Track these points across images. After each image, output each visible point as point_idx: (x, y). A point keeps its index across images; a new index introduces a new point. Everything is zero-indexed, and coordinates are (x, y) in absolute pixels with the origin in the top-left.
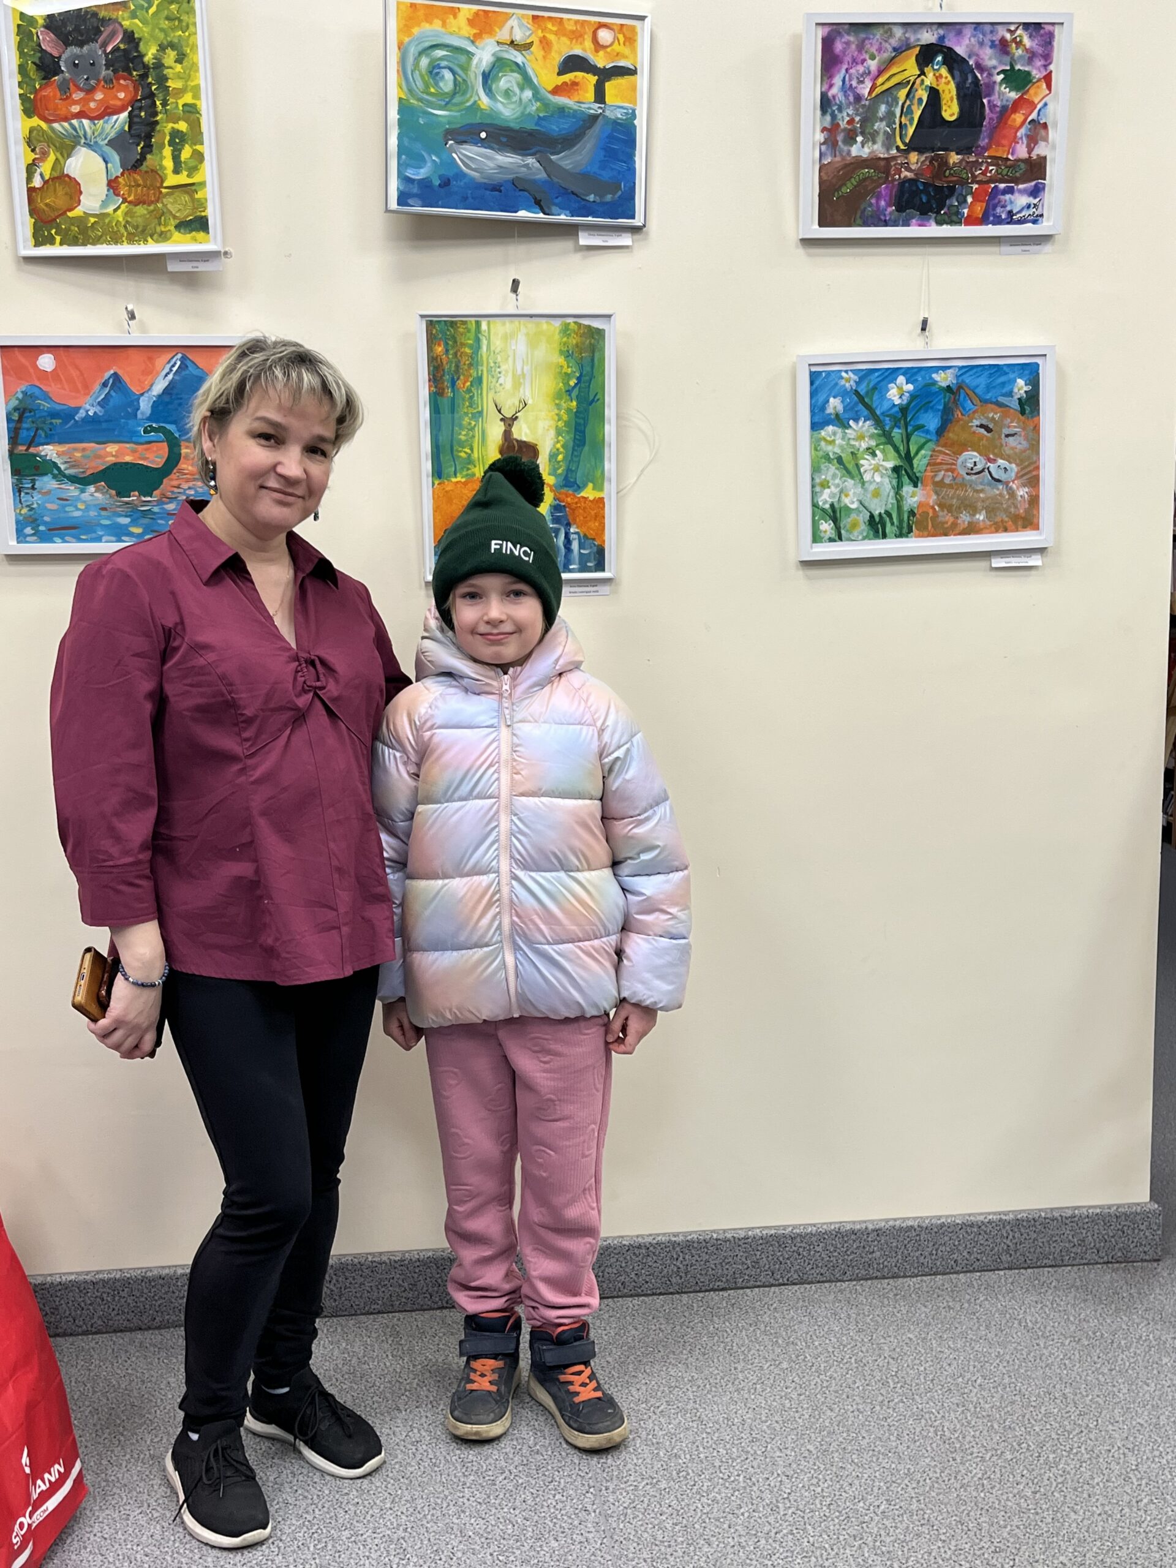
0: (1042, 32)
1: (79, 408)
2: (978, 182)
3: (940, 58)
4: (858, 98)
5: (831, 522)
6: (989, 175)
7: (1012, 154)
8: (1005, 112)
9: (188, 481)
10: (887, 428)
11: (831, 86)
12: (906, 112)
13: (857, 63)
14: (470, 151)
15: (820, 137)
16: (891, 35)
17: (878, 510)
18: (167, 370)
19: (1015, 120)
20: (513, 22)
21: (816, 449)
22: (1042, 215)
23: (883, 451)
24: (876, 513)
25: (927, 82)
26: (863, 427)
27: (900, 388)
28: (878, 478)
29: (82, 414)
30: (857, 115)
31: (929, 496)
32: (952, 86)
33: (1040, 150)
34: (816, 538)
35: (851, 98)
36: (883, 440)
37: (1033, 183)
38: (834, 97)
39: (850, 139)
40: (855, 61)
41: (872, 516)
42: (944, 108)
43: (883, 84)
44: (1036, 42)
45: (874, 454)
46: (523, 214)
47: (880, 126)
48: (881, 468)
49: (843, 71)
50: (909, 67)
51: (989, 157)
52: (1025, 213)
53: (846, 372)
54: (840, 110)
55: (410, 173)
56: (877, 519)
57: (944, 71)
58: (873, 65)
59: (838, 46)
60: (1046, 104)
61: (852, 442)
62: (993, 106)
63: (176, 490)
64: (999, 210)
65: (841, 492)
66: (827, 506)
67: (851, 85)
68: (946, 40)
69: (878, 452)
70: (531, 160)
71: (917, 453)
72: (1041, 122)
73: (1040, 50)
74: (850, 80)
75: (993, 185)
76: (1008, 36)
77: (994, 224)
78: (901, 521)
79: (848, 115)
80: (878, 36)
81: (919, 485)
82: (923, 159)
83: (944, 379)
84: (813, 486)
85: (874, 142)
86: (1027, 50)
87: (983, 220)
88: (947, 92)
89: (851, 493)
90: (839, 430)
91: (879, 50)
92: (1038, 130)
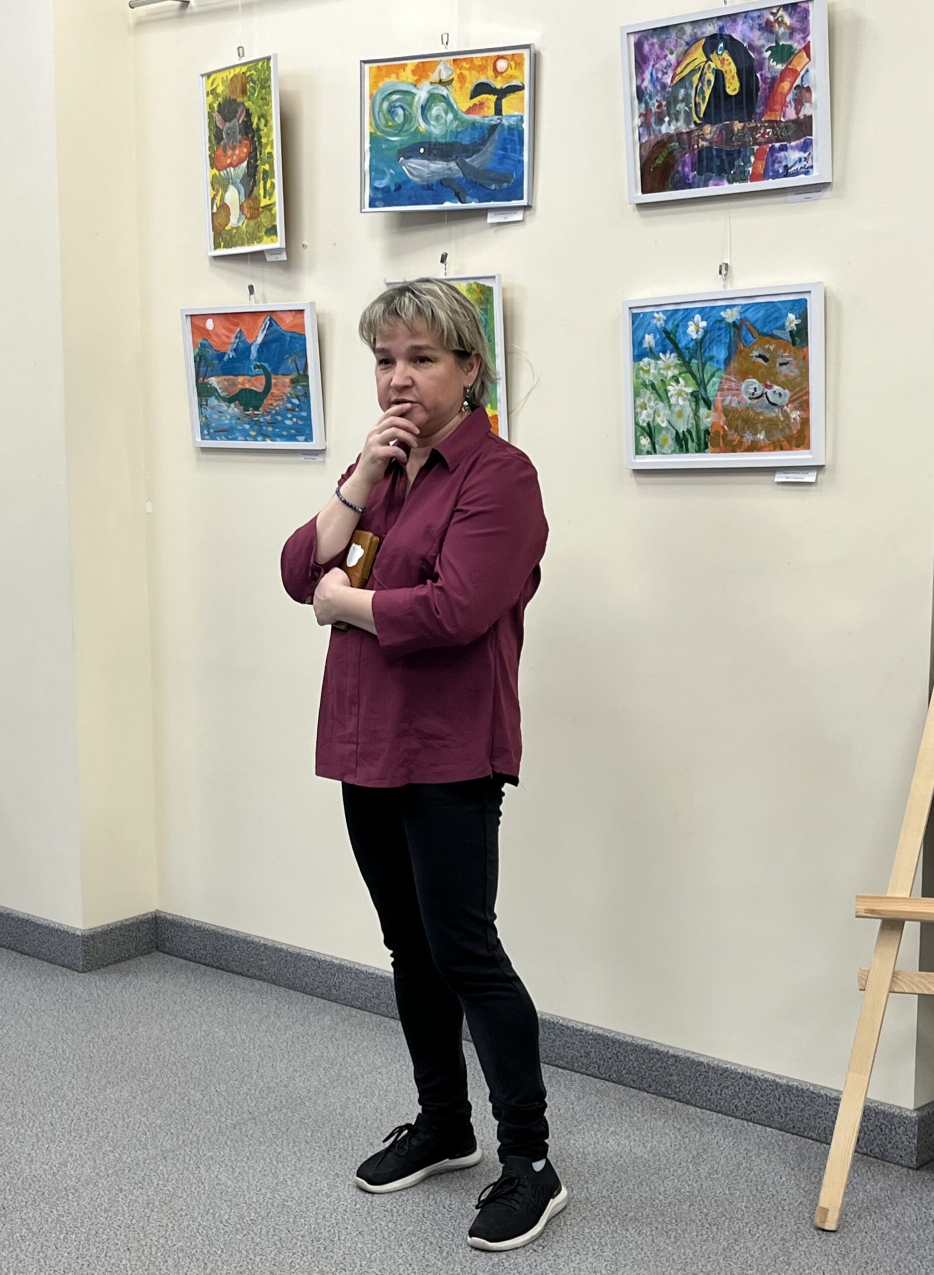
0: (799, 9)
1: (225, 353)
2: (759, 144)
3: (721, 45)
4: (664, 86)
5: (648, 438)
6: (767, 136)
7: (784, 117)
8: (774, 83)
9: (276, 401)
10: (687, 359)
11: (643, 80)
12: (700, 92)
13: (661, 59)
14: (414, 163)
15: (638, 121)
16: (684, 33)
17: (682, 428)
18: (263, 327)
19: (783, 88)
20: (441, 67)
21: (637, 378)
22: (812, 167)
23: (684, 378)
24: (680, 431)
25: (713, 65)
26: (671, 358)
27: (697, 325)
28: (681, 402)
29: (226, 357)
30: (664, 100)
31: (720, 418)
32: (733, 67)
33: (806, 110)
34: (638, 451)
35: (659, 88)
36: (684, 369)
37: (802, 140)
38: (646, 88)
39: (660, 121)
40: (658, 58)
41: (677, 433)
42: (728, 85)
43: (681, 72)
44: (795, 19)
45: (678, 382)
46: (448, 205)
47: (681, 106)
48: (683, 393)
49: (651, 67)
50: (698, 56)
51: (765, 122)
52: (798, 166)
53: (658, 312)
54: (651, 98)
55: (377, 184)
56: (681, 436)
57: (726, 55)
58: (672, 58)
59: (646, 48)
60: (807, 71)
61: (662, 372)
62: (764, 79)
63: (271, 407)
64: (776, 166)
65: (655, 412)
66: (645, 425)
67: (657, 77)
68: (725, 29)
69: (680, 379)
70: (453, 165)
71: (709, 381)
72: (805, 86)
73: (798, 25)
74: (657, 73)
75: (770, 145)
76: (772, 18)
77: (774, 178)
78: (699, 438)
79: (657, 101)
80: (674, 35)
81: (712, 408)
82: (714, 129)
83: (731, 316)
84: (635, 408)
85: (677, 120)
86: (788, 28)
87: (764, 176)
88: (728, 72)
89: (662, 414)
90: (652, 361)
91: (676, 46)
92: (803, 93)
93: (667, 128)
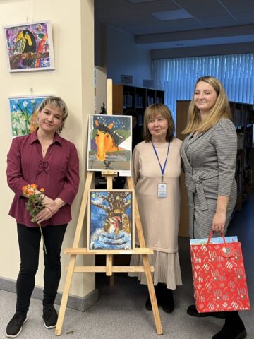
0: (44, 25)
2: (37, 58)
3: (27, 33)
4: (14, 43)
5: (15, 131)
7: (43, 52)
10: (23, 112)
11: (9, 41)
12: (23, 44)
15: (8, 51)
16: (18, 29)
19: (42, 45)
21: (12, 116)
22: (50, 65)
25: (25, 38)
26: (19, 111)
27: (25, 103)
28: (23, 123)
30: (14, 46)
31: (32, 127)
32: (30, 38)
33: (48, 51)
37: (47, 58)
39: (14, 51)
41: (22, 130)
42: (29, 43)
43: (18, 39)
45: (21, 117)
47: (18, 48)
48: (23, 120)
49: (11, 37)
50: (21, 35)
51: (38, 53)
52: (47, 65)
53: (16, 100)
54: (11, 45)
57: (28, 35)
58: (15, 35)
59: (9, 32)
60: (47, 40)
61: (18, 115)
62: (38, 42)
64: (42, 64)
66: (14, 128)
67: (12, 40)
68: (27, 29)
71: (29, 118)
72: (47, 44)
73: (44, 29)
75: (40, 59)
76: (38, 27)
77: (41, 67)
78: (27, 132)
80: (15, 29)
81: (30, 124)
82: (27, 54)
83: (33, 101)
84: (12, 124)
85: (18, 51)
88: (29, 40)
89: (18, 125)
90: (15, 112)
91: (16, 32)
92: (47, 46)
93: (16, 53)
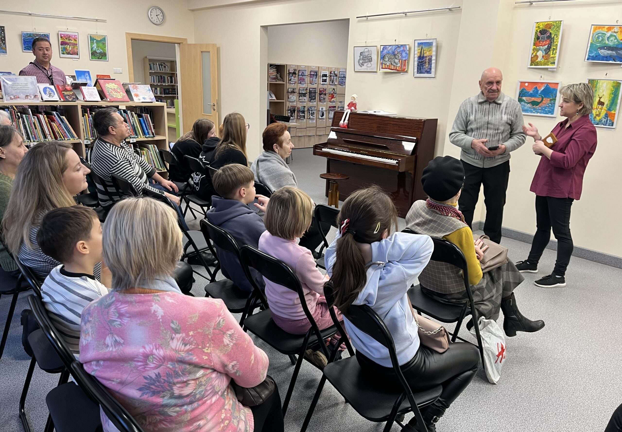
14: (602, 51)
18: (544, 86)
20: (615, 28)
29: (530, 93)
46: (610, 62)
55: (590, 55)
63: (542, 105)
70: (614, 52)
